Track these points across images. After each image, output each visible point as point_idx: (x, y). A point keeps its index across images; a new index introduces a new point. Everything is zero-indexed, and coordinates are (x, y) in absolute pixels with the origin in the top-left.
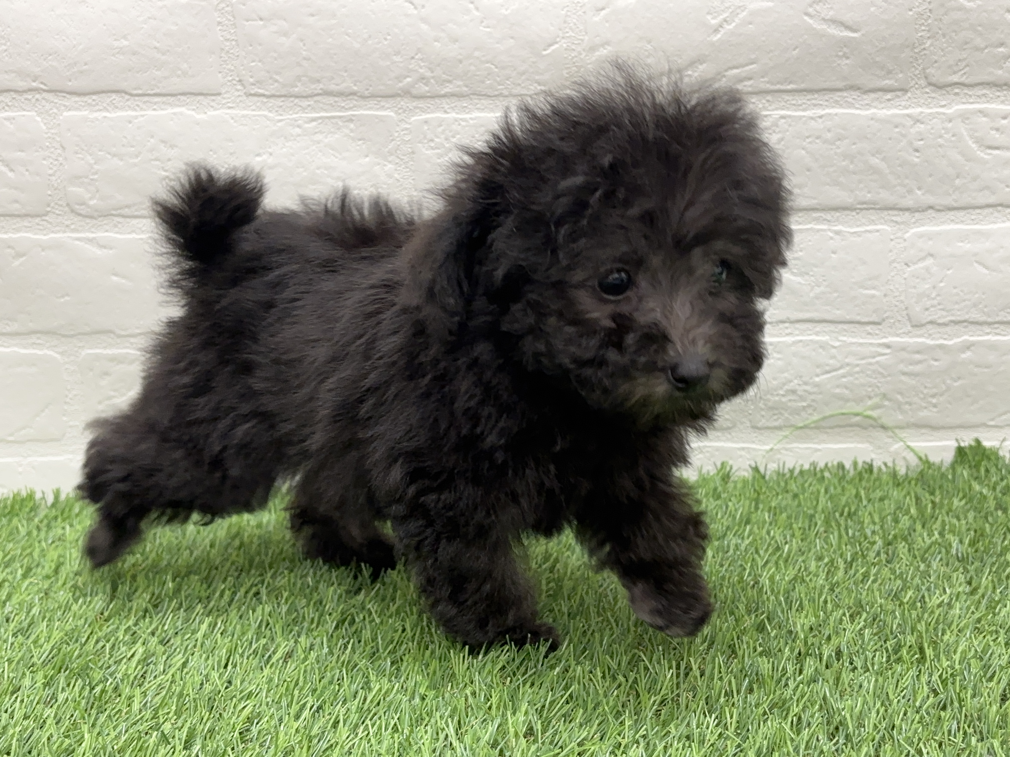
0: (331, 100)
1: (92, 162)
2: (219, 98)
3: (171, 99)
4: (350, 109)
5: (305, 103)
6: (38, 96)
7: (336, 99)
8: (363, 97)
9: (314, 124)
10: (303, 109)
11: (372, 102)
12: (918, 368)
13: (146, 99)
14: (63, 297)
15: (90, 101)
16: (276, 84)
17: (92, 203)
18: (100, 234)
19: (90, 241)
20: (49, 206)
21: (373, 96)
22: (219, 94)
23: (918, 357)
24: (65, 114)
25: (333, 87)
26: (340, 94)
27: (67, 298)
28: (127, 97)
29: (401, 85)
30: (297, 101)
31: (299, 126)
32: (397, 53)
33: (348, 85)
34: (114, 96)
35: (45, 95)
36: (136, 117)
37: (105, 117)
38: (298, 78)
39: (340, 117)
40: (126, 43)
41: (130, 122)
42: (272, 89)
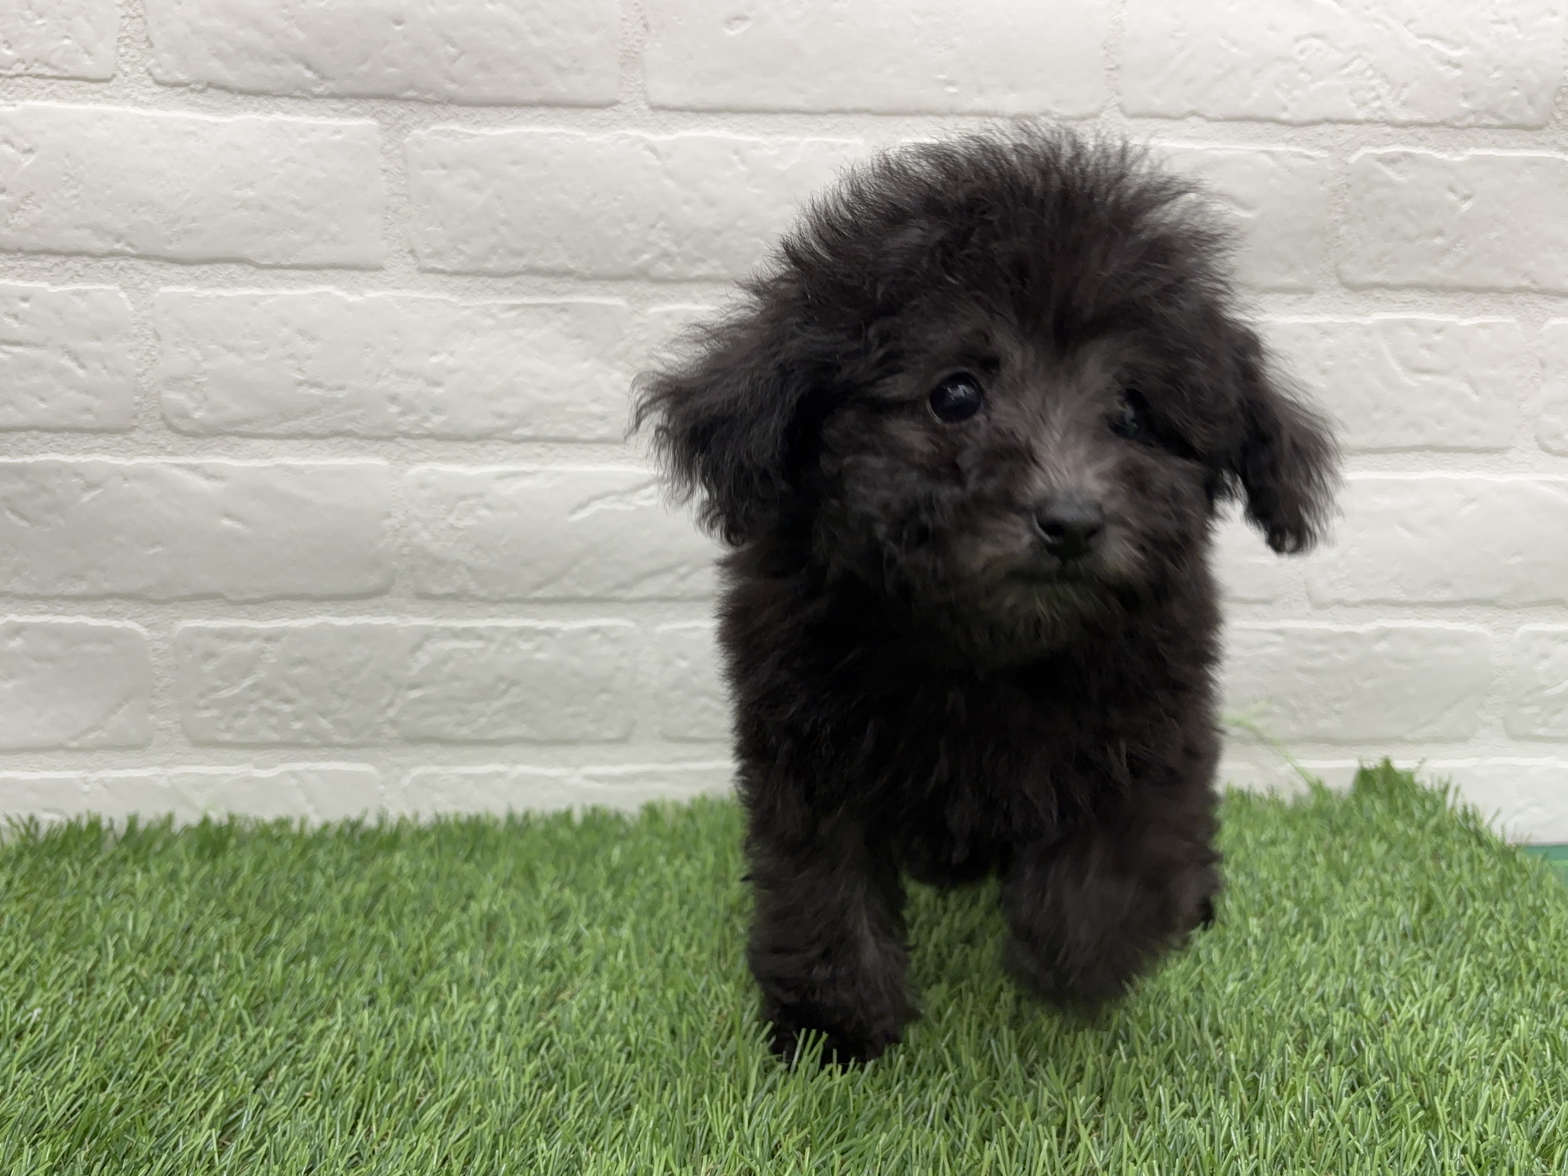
0: (539, 281)
1: (199, 358)
2: (380, 274)
3: (314, 274)
4: (565, 294)
5: (502, 284)
6: (122, 263)
7: (544, 280)
8: (583, 279)
9: (513, 314)
10: (500, 293)
11: (595, 286)
12: (1318, 663)
13: (278, 272)
14: (153, 545)
15: (198, 273)
16: (462, 258)
17: (198, 415)
18: (209, 460)
19: (193, 468)
20: (135, 417)
21: (597, 277)
22: (380, 268)
23: (1319, 648)
24: (164, 290)
25: (541, 263)
26: (551, 273)
27: (159, 549)
28: (252, 269)
29: (635, 263)
30: (490, 281)
31: (493, 316)
32: (632, 218)
33: (561, 260)
34: (233, 267)
35: (133, 261)
36: (264, 297)
37: (219, 297)
38: (493, 249)
39: (550, 306)
40: (251, 193)
41: (255, 304)
42: (455, 262)
